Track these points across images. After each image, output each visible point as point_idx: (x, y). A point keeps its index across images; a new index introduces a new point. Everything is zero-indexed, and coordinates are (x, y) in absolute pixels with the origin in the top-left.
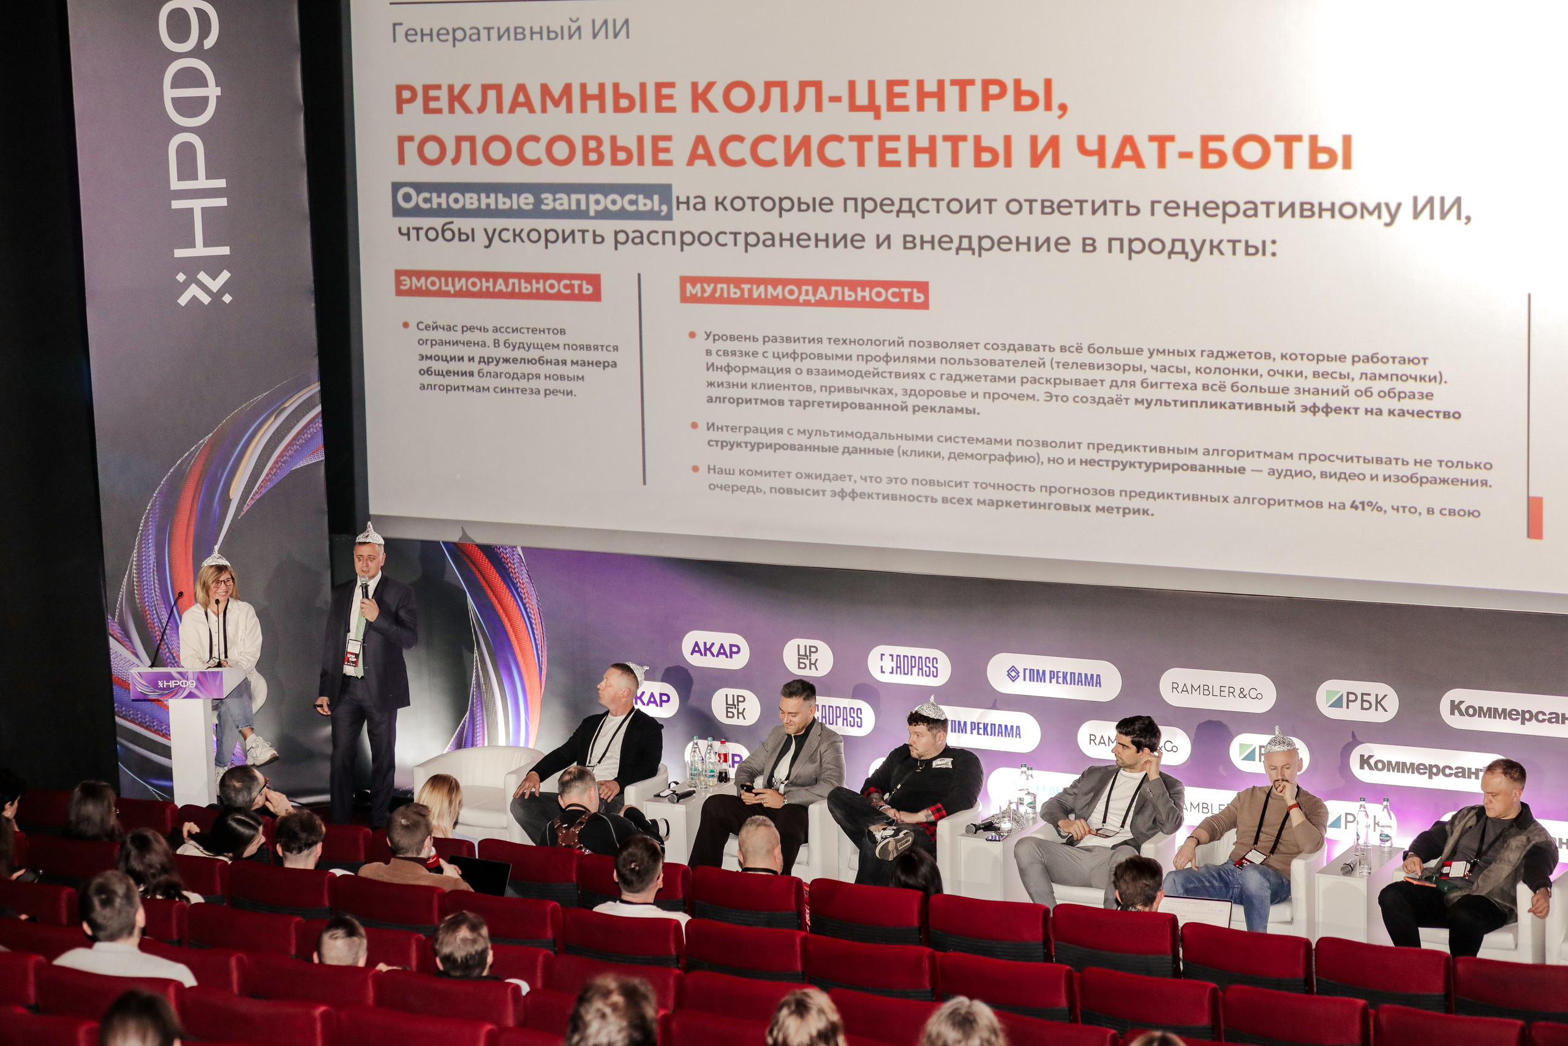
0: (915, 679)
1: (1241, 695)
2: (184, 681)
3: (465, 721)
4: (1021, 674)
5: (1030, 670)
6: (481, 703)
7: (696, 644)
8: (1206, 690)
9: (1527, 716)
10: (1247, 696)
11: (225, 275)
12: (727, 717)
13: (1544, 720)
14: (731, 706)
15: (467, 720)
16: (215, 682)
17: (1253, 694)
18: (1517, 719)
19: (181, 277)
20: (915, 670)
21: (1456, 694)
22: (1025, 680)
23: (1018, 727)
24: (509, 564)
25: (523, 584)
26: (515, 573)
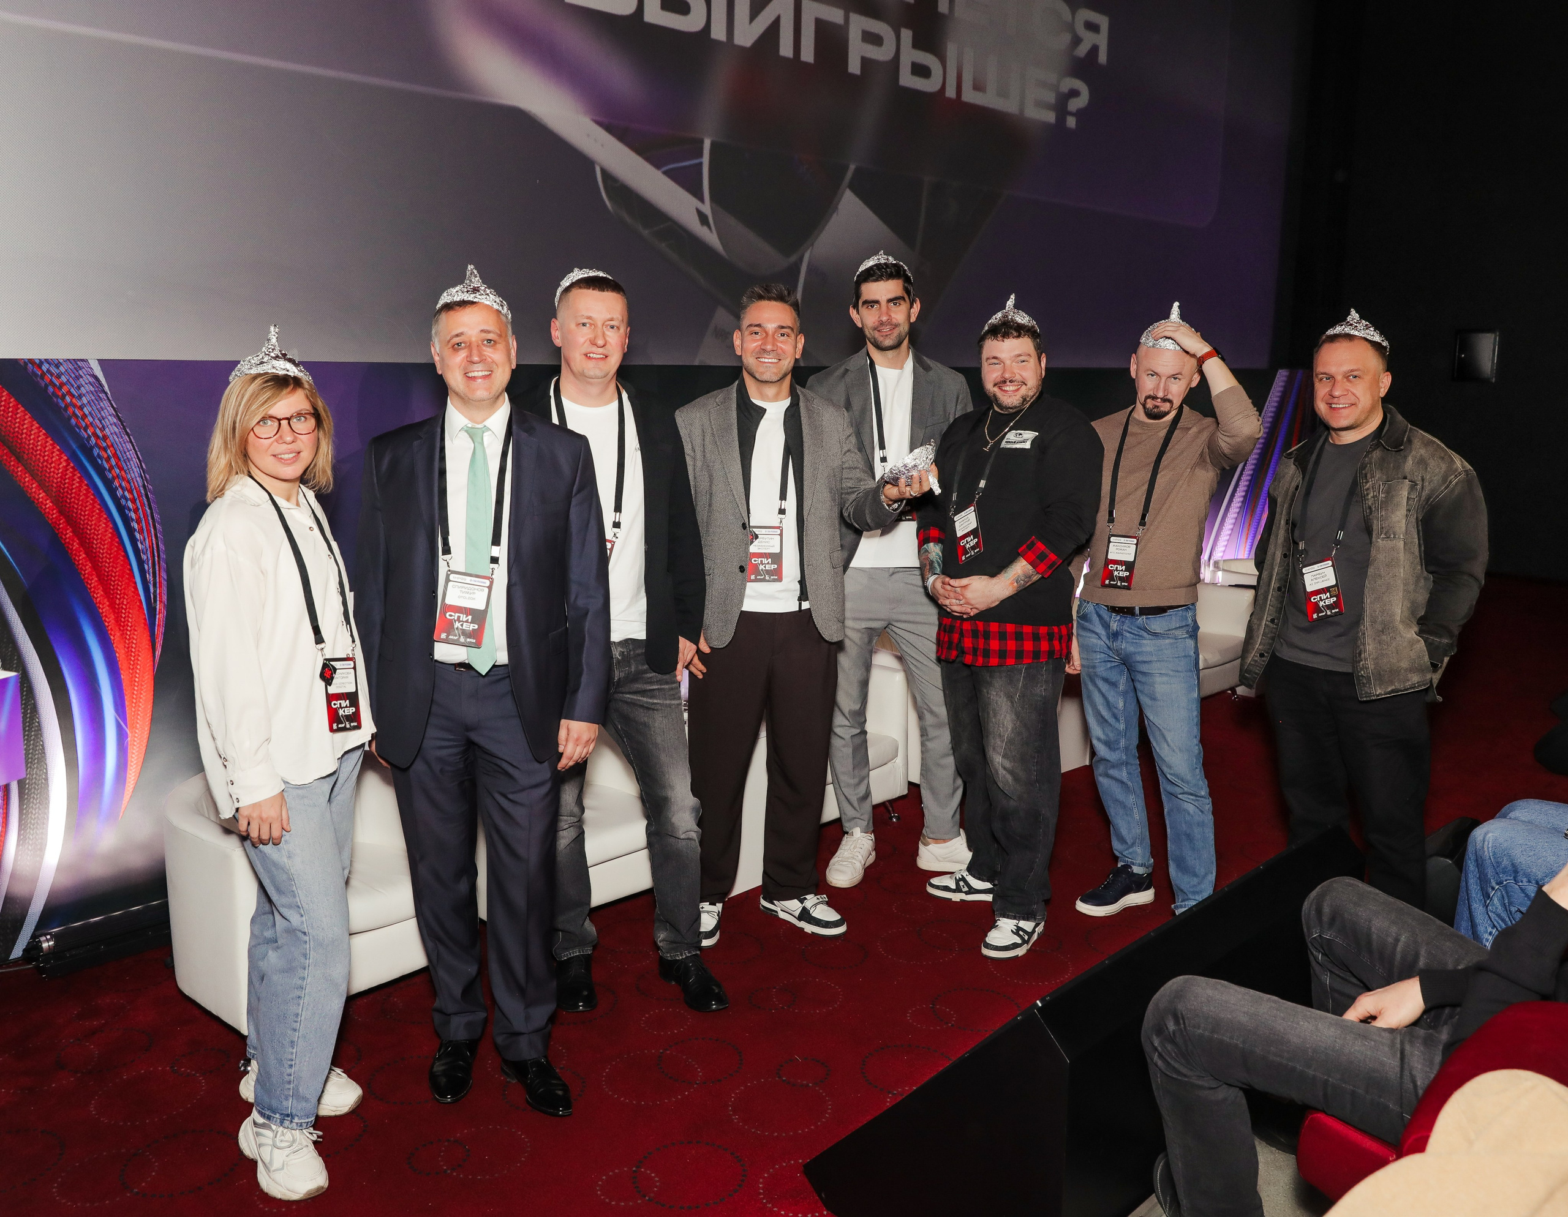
24: (68, 399)
25: (105, 438)
26: (84, 416)
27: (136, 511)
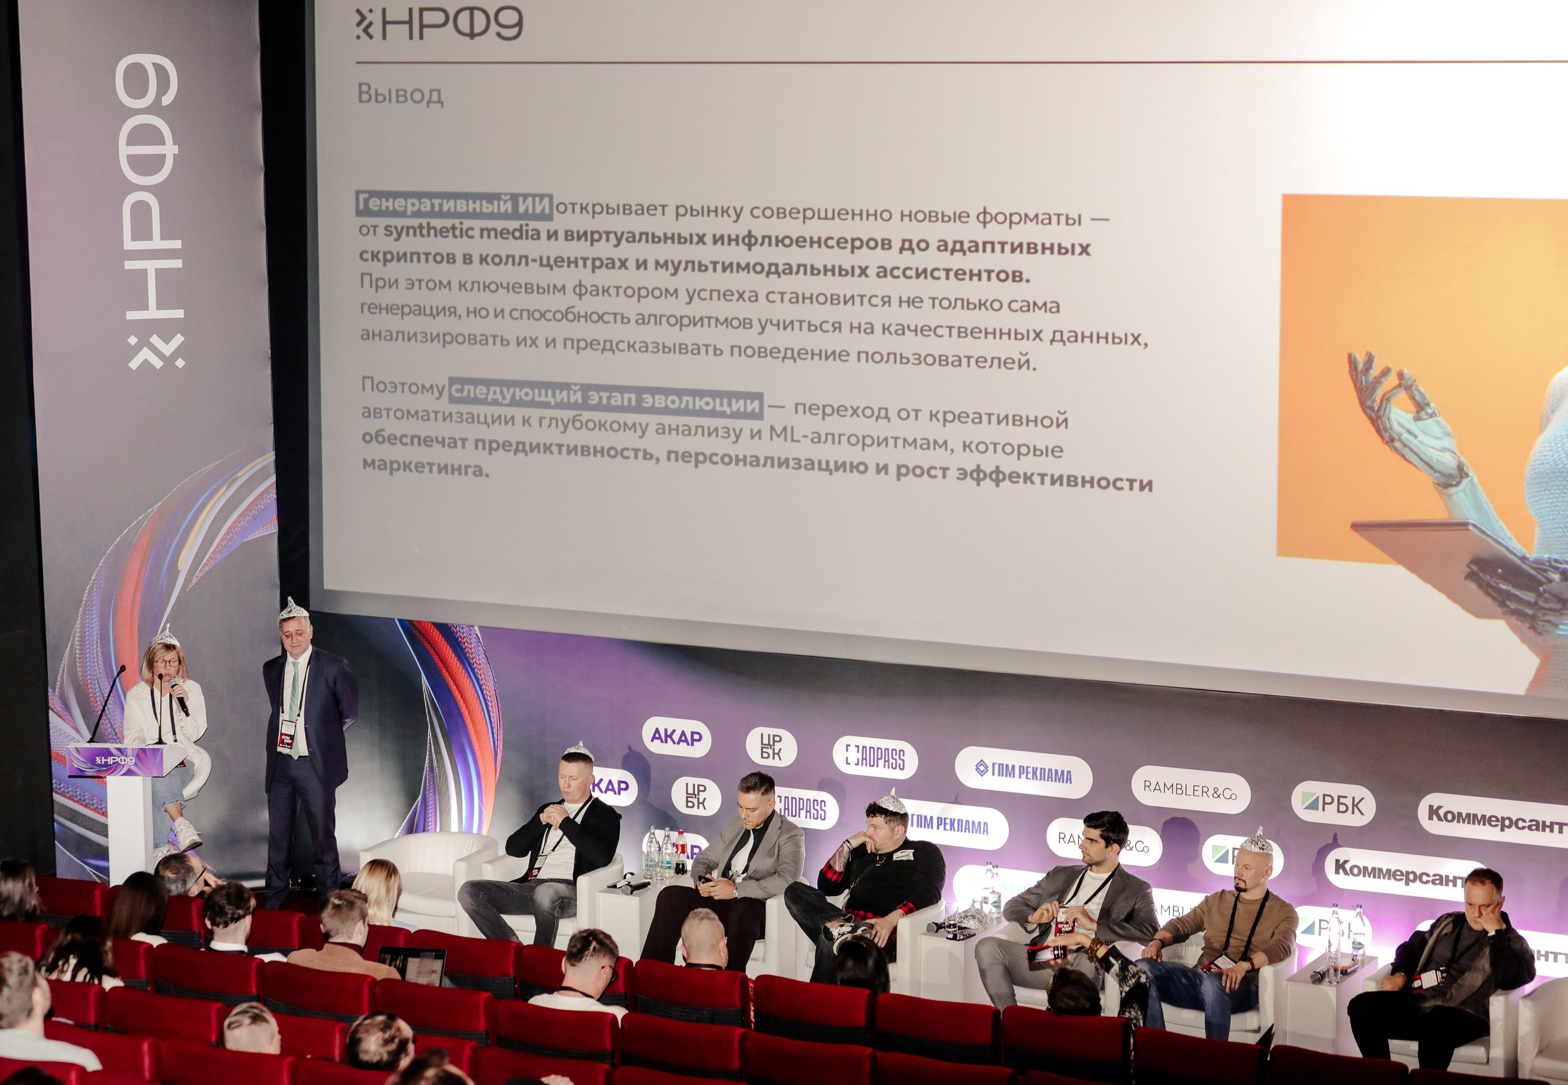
0: (881, 772)
1: (1215, 795)
2: (123, 758)
3: (417, 806)
4: (990, 769)
5: (999, 764)
6: (434, 787)
7: (657, 731)
8: (1178, 789)
9: (1507, 823)
10: (1221, 796)
11: (179, 339)
12: (687, 806)
13: (1524, 828)
14: (692, 796)
15: (419, 804)
16: (155, 759)
17: (1227, 794)
18: (1497, 825)
19: (133, 340)
20: (881, 762)
21: (1434, 799)
22: (993, 774)
23: (986, 824)
24: (466, 644)
25: (480, 664)
26: (472, 653)
27: (491, 702)
